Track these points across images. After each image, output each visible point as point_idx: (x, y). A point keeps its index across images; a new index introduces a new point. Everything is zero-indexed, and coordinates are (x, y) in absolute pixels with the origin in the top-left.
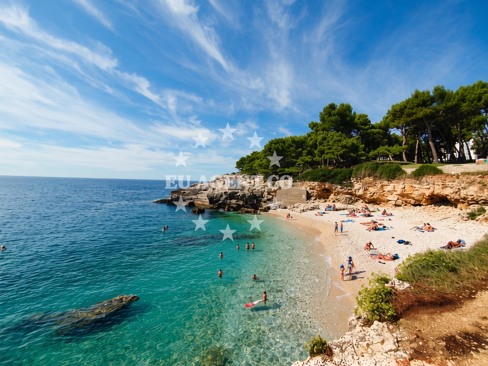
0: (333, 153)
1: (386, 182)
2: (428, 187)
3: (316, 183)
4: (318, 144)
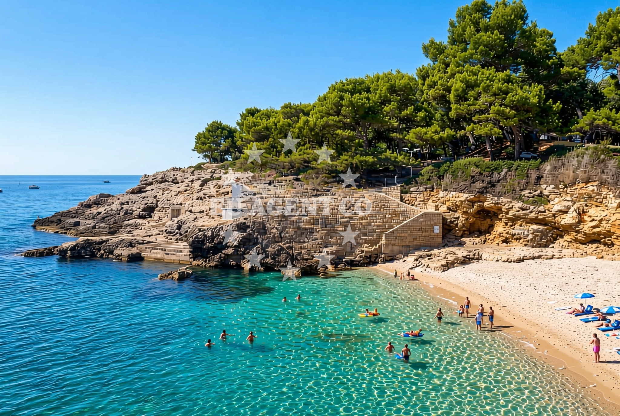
3: (464, 196)
4: (451, 97)
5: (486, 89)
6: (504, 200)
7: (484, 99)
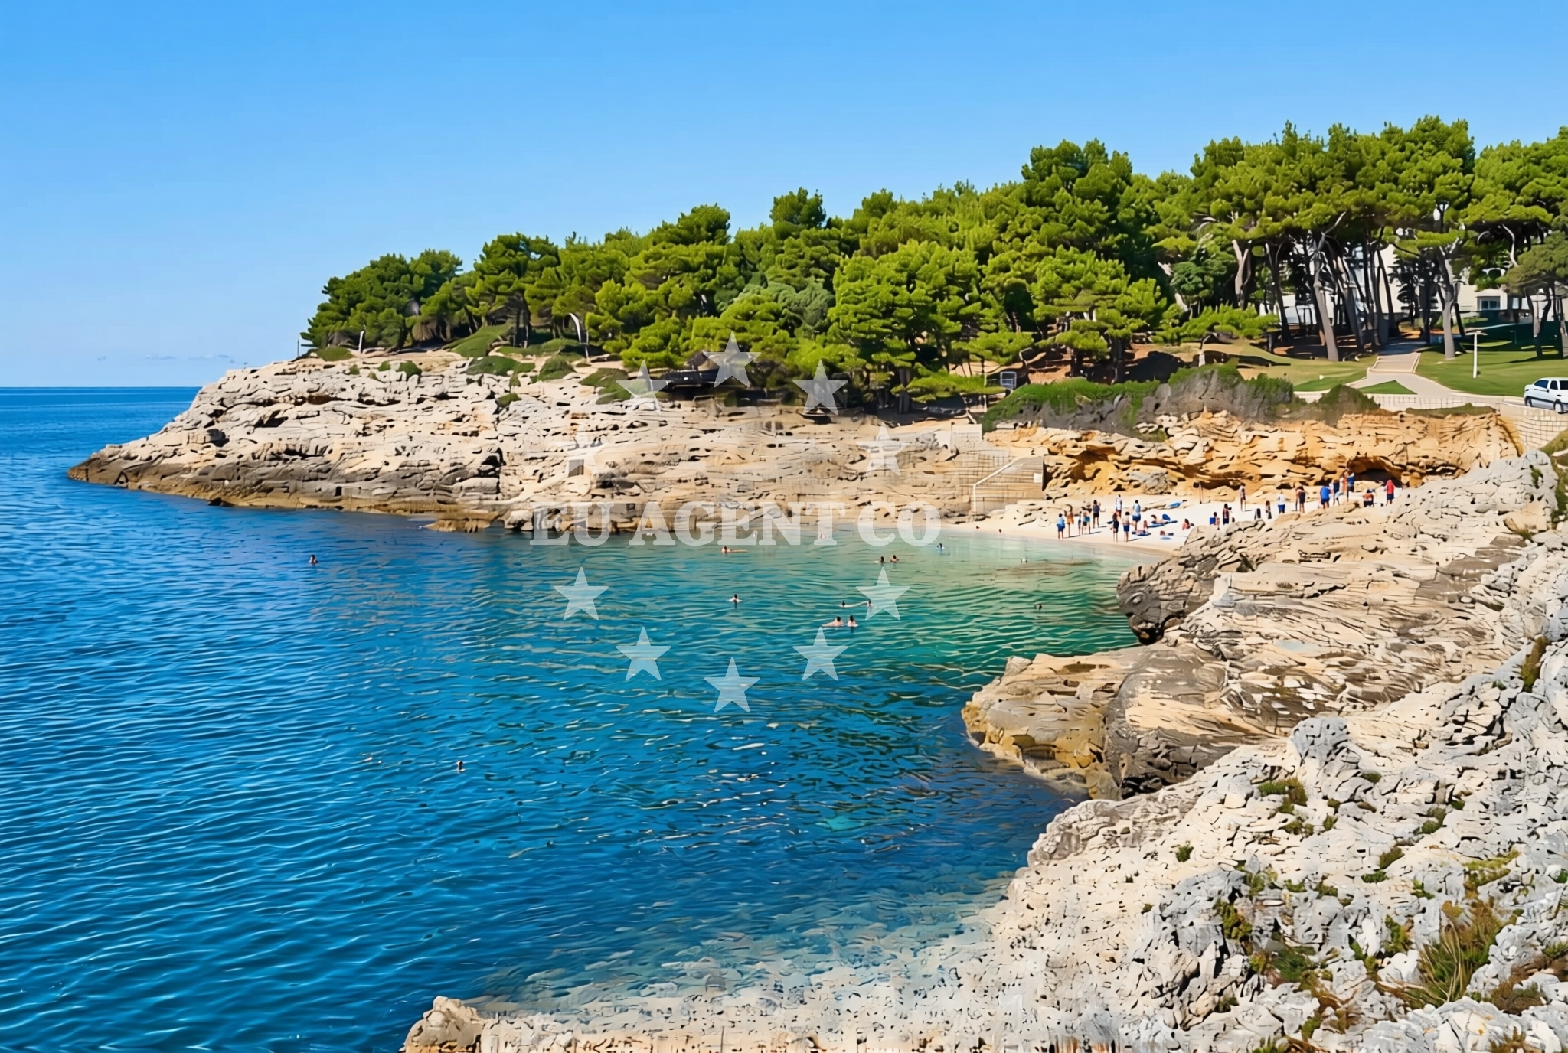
0: (1102, 331)
1: (1260, 429)
2: (1350, 439)
5: (1089, 286)
6: (1116, 436)
7: (1085, 297)
